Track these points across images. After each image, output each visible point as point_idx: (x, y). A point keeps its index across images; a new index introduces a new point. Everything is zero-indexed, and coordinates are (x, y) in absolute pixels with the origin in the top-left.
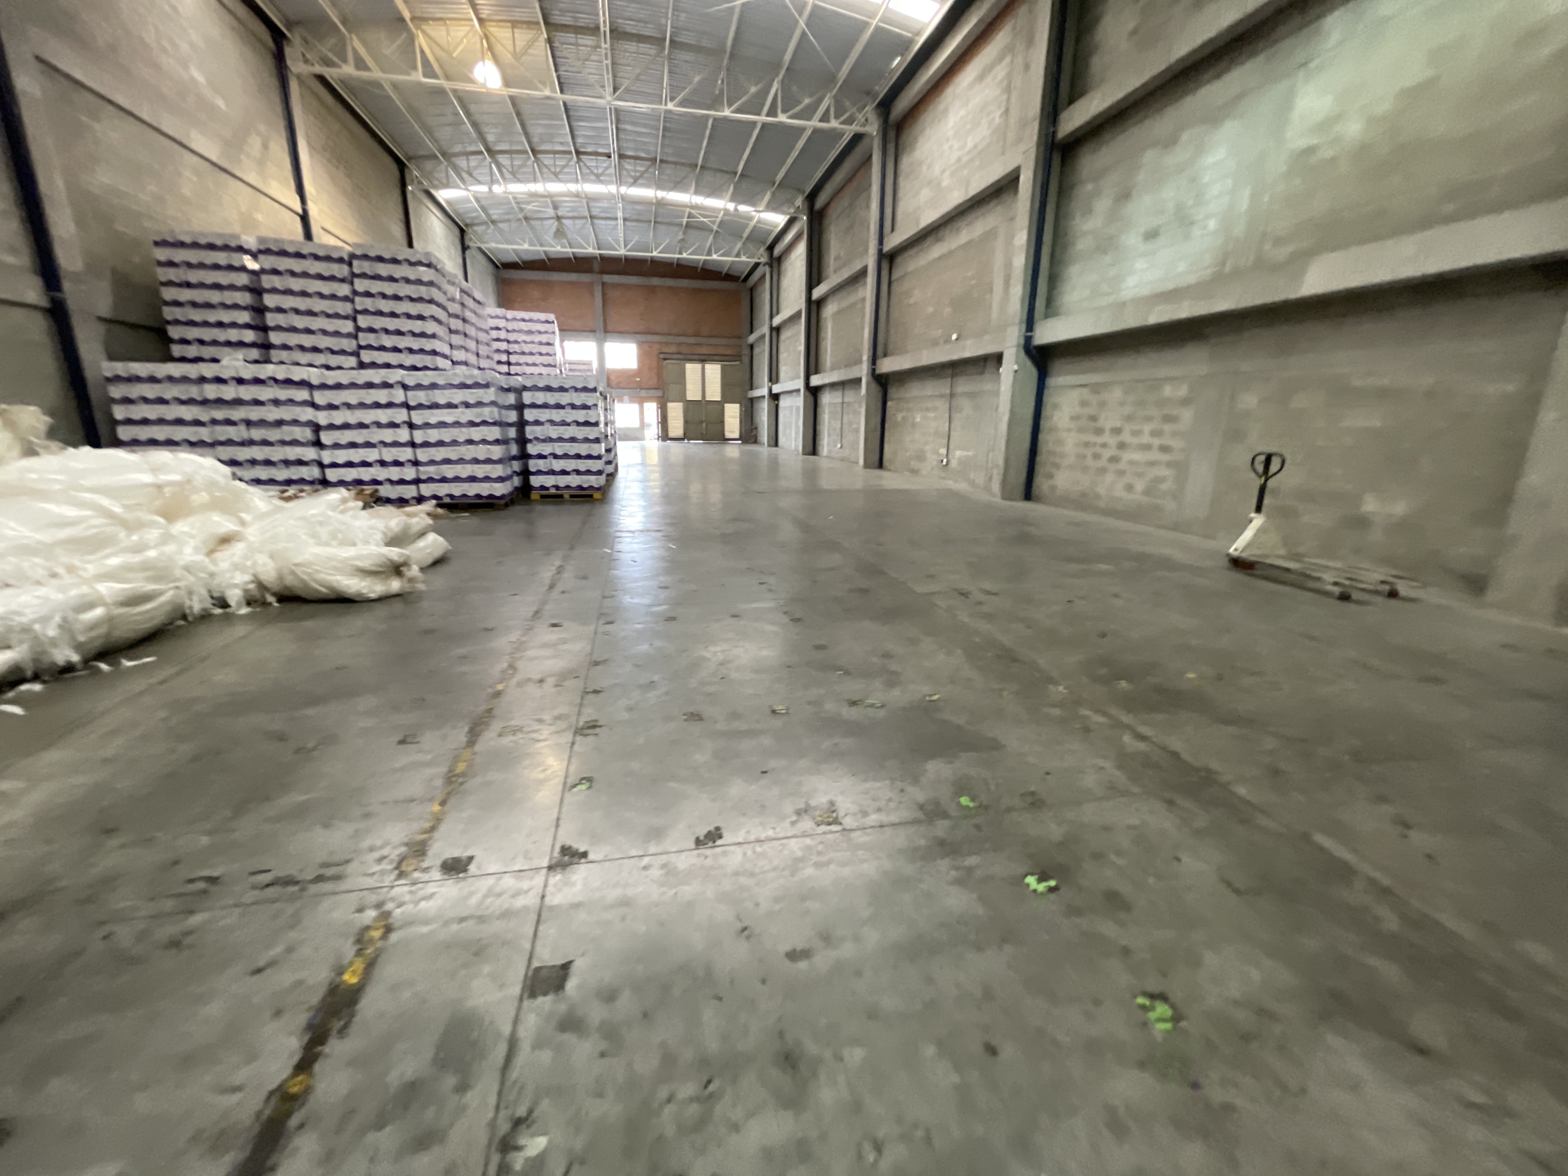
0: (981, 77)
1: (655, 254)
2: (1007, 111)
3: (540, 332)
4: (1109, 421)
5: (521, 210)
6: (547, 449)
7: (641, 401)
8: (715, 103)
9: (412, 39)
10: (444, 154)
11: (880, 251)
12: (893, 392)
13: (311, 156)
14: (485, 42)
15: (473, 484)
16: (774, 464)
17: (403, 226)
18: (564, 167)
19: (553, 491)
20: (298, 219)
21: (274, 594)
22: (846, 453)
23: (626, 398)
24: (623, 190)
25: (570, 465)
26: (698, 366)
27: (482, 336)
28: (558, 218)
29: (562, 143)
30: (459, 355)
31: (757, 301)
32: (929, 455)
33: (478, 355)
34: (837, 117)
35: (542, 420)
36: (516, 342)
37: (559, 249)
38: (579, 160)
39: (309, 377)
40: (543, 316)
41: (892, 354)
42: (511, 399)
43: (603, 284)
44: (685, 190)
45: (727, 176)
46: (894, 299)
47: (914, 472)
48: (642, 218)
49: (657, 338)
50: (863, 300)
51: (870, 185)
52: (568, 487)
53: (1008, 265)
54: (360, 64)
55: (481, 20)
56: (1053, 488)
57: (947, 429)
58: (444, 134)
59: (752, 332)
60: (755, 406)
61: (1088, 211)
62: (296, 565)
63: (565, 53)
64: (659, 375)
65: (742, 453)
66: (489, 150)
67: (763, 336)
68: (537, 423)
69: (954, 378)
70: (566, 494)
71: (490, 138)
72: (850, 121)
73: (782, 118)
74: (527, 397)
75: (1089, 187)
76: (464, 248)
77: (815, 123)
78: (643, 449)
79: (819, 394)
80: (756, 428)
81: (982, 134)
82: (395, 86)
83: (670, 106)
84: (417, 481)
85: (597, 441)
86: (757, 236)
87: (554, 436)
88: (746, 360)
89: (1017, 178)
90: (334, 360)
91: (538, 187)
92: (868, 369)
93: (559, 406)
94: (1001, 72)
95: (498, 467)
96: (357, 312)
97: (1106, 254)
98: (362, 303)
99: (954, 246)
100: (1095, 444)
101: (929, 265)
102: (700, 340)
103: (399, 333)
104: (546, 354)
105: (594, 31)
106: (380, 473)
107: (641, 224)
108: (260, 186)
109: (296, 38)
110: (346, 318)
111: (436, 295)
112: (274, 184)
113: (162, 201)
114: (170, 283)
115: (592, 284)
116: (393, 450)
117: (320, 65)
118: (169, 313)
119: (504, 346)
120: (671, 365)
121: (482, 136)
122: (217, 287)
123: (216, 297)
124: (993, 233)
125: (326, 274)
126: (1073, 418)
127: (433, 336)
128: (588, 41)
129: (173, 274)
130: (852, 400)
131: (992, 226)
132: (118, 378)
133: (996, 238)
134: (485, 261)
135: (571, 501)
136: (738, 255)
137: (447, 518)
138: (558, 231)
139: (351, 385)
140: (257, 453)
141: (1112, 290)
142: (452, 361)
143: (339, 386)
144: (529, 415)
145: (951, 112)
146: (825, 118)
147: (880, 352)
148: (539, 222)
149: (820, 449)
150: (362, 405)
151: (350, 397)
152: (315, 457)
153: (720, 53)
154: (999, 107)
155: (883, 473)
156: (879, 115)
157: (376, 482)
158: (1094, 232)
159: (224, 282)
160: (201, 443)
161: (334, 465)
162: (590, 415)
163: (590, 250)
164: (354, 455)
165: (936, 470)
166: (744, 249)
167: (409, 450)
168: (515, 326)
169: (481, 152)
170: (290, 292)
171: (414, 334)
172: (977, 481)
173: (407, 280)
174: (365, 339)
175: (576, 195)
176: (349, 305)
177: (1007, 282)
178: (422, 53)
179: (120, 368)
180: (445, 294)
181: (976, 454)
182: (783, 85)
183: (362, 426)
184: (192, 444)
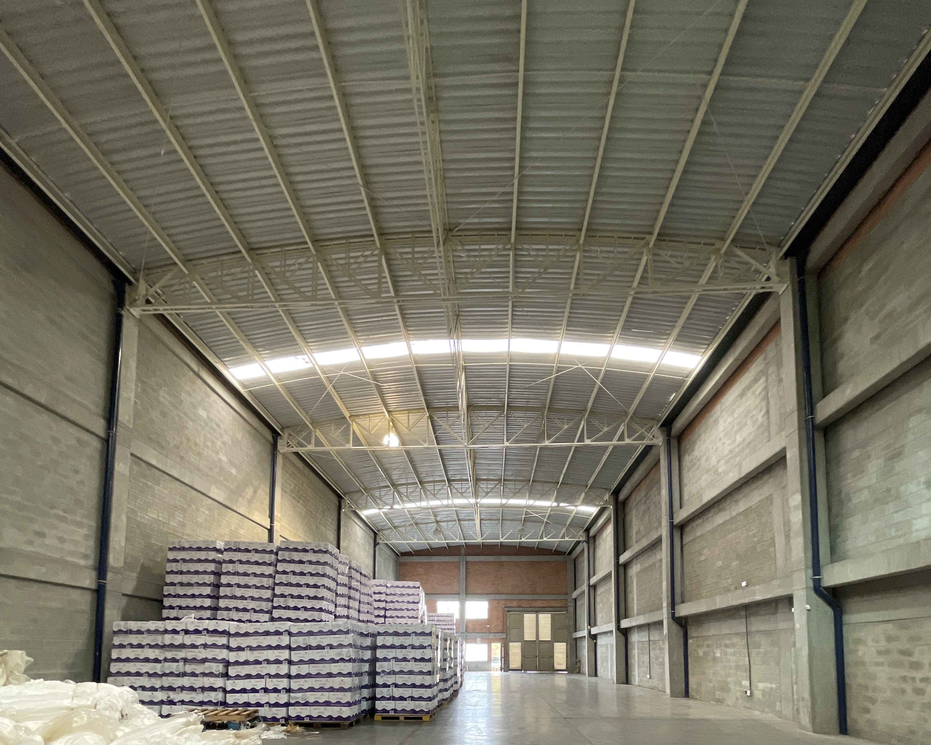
1: (502, 540)
2: (768, 412)
3: (408, 595)
4: (927, 654)
5: (413, 518)
6: (390, 680)
7: (489, 642)
8: (540, 438)
9: (349, 426)
10: (365, 489)
11: (672, 523)
12: (693, 632)
13: (282, 495)
14: (391, 423)
15: (328, 708)
16: (595, 693)
17: (336, 532)
18: (440, 490)
19: (392, 714)
20: (267, 531)
22: (655, 682)
23: (479, 640)
24: (479, 500)
25: (406, 692)
26: (534, 616)
27: (364, 599)
28: (437, 522)
29: (440, 476)
30: (341, 611)
31: (578, 567)
32: (732, 687)
33: (359, 611)
34: (629, 437)
35: (389, 657)
36: (392, 602)
37: (437, 541)
38: (450, 485)
39: (229, 628)
40: (411, 584)
41: (690, 601)
42: (368, 642)
43: (467, 562)
44: (522, 497)
45: (552, 485)
46: (686, 559)
47: (720, 701)
48: (493, 518)
49: (503, 597)
50: (661, 560)
51: (660, 480)
52: (404, 710)
53: (787, 523)
54: (318, 443)
55: (389, 412)
57: (747, 663)
58: (366, 478)
59: (575, 589)
60: (578, 643)
61: (860, 471)
63: (440, 423)
64: (504, 623)
65: (569, 682)
66: (394, 485)
67: (584, 592)
68: (385, 659)
69: (749, 620)
70: (402, 717)
71: (394, 477)
72: (641, 437)
73: (588, 442)
74: (380, 641)
75: (856, 453)
76: (376, 544)
77: (615, 442)
78: (490, 679)
79: (628, 634)
80: (580, 661)
81: (749, 431)
82: (338, 452)
83: (507, 444)
84: (287, 705)
85: (429, 673)
86: (576, 523)
87: (397, 670)
88: (571, 609)
89: (785, 457)
91: (424, 504)
92: (668, 614)
93: (402, 647)
94: (759, 387)
95: (348, 694)
96: (276, 584)
97: (887, 503)
98: (280, 578)
99: (734, 514)
100: (913, 679)
101: (714, 531)
102: (536, 597)
103: (300, 597)
104: (412, 609)
105: (456, 408)
106: (263, 698)
107: (492, 522)
108: (246, 514)
109: (285, 435)
110: (268, 588)
111: (328, 571)
112: (256, 512)
113: (183, 525)
114: (172, 572)
115: (459, 562)
116: (275, 680)
117: (297, 447)
118: (167, 590)
119: (382, 605)
120: (513, 616)
121: (389, 477)
122: (197, 573)
123: (194, 579)
124: (769, 499)
125: (261, 561)
126: (879, 653)
127: (322, 598)
128: (452, 414)
129: (174, 567)
130: (657, 639)
131: (767, 494)
132: (120, 632)
133: (772, 503)
134: (388, 552)
135: (405, 722)
136: (563, 537)
137: (302, 735)
138: (436, 530)
139: (256, 633)
140: (186, 682)
141: (899, 534)
142: (335, 616)
143: (247, 634)
144: (380, 654)
145: (721, 421)
146: (621, 438)
147: (678, 598)
148: (425, 526)
149: (632, 679)
150: (259, 648)
151: (253, 642)
152: (222, 685)
153: (540, 409)
154: (761, 410)
155: (690, 702)
156: (663, 432)
157: (259, 705)
158: (869, 487)
159: (201, 570)
160: (155, 675)
161: (233, 691)
162: (428, 653)
163: (457, 541)
164: (248, 684)
165: (740, 701)
166: (568, 533)
167: (286, 680)
168: (392, 591)
169: (388, 486)
170: (237, 574)
171: (309, 598)
172: (784, 712)
173: (311, 562)
174: (277, 602)
175: (447, 506)
176: (271, 580)
177: (788, 537)
178: (354, 433)
179: (123, 625)
180: (337, 570)
181: (780, 687)
182: (588, 421)
183: (257, 662)
184: (150, 675)
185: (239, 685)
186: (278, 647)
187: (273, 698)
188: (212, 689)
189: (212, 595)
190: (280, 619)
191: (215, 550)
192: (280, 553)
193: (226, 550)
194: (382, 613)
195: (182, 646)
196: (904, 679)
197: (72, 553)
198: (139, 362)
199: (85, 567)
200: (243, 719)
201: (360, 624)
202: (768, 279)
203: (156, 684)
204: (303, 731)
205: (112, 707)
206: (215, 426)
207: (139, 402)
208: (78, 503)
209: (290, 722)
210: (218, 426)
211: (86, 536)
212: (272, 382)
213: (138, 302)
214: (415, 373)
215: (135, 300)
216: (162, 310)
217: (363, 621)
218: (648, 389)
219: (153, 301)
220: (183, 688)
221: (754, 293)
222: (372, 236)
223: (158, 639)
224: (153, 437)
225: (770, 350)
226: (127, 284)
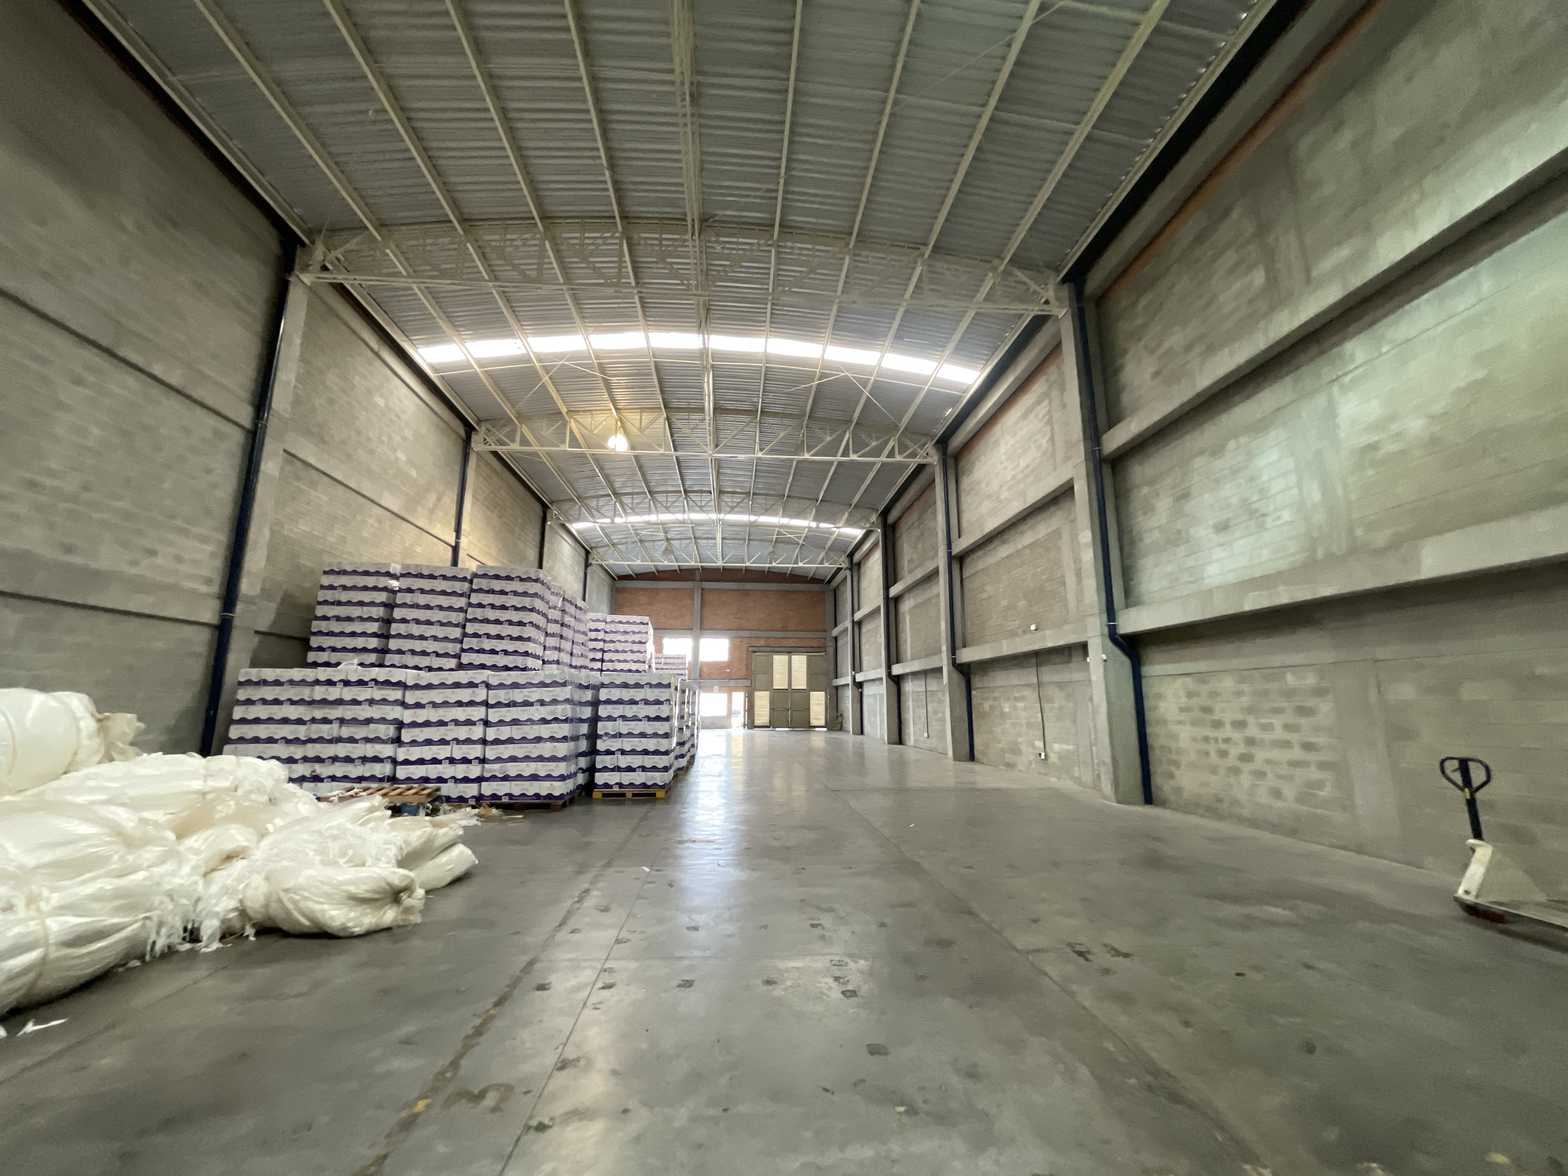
0: (1024, 416)
1: (748, 564)
2: (1052, 438)
3: (634, 633)
4: (1227, 711)
5: (637, 535)
6: (615, 745)
7: (730, 690)
8: (798, 449)
9: (565, 424)
10: (579, 498)
11: (950, 554)
12: (976, 682)
13: (473, 504)
14: (619, 423)
15: (534, 783)
16: (860, 754)
17: (537, 550)
18: (674, 502)
19: (616, 789)
20: (450, 549)
21: (254, 925)
22: (934, 742)
23: (716, 688)
24: (722, 516)
25: (636, 761)
26: (785, 658)
27: (579, 638)
28: (668, 540)
29: (673, 486)
30: (551, 655)
31: (839, 599)
32: (1024, 748)
33: (571, 654)
34: (900, 453)
35: (615, 716)
36: (612, 642)
37: (667, 563)
38: (687, 497)
39: (406, 678)
40: (638, 619)
41: (972, 645)
42: (588, 695)
43: (703, 589)
44: (775, 514)
45: (809, 502)
46: (967, 596)
47: (1010, 766)
48: (737, 536)
49: (747, 634)
50: (938, 595)
51: (935, 502)
52: (632, 785)
53: (1077, 560)
54: (524, 442)
55: (617, 409)
56: (1178, 790)
57: (1040, 720)
58: (581, 485)
59: (836, 625)
60: (839, 692)
61: (1150, 509)
62: (286, 891)
63: (679, 425)
64: (748, 667)
65: (828, 742)
66: (615, 494)
67: (846, 630)
68: (610, 718)
69: (1040, 669)
70: (629, 793)
71: (617, 485)
72: (913, 455)
73: (854, 457)
74: (603, 695)
75: (1145, 490)
76: (587, 565)
77: (883, 458)
78: (729, 738)
79: (901, 682)
80: (841, 715)
81: (1032, 457)
82: (549, 454)
83: (760, 455)
84: (480, 780)
85: (667, 736)
86: (838, 546)
87: (624, 732)
88: (831, 650)
89: (1072, 488)
90: (436, 662)
91: (653, 518)
92: (948, 658)
93: (633, 702)
94: (1042, 409)
95: (563, 765)
96: (467, 620)
97: (1178, 546)
98: (474, 613)
99: (1020, 547)
100: (1216, 739)
101: (998, 564)
102: (790, 634)
103: (499, 637)
104: (639, 651)
105: (702, 410)
106: (446, 770)
107: (736, 542)
108: (426, 528)
109: (482, 430)
110: (457, 625)
111: (538, 604)
112: (438, 525)
113: (343, 540)
114: (326, 602)
115: (692, 590)
116: (465, 747)
117: (496, 445)
118: (316, 626)
119: (600, 645)
120: (760, 657)
121: (611, 484)
122: (361, 604)
123: (356, 612)
124: (1056, 534)
125: (449, 591)
126: (1182, 710)
127: (529, 639)
128: (697, 416)
129: (329, 595)
130: (935, 688)
131: (1054, 528)
132: (249, 683)
133: (1060, 538)
134: (603, 575)
135: (632, 800)
136: (822, 562)
137: (499, 820)
138: (666, 549)
139: (443, 685)
140: (341, 750)
141: (1193, 578)
142: (543, 661)
143: (430, 686)
144: (603, 711)
145: (1002, 442)
146: (891, 454)
147: (959, 642)
148: (652, 544)
149: (905, 737)
150: (446, 704)
151: (437, 696)
152: (391, 754)
153: (800, 416)
154: (1045, 435)
155: (976, 767)
156: (938, 450)
157: (441, 780)
158: (1160, 527)
159: (367, 600)
160: (297, 741)
161: (406, 762)
162: (664, 710)
163: (693, 563)
164: (427, 753)
165: (1033, 766)
166: (827, 558)
167: (479, 747)
168: (612, 627)
169: (609, 495)
170: (416, 606)
171: (512, 638)
172: (1083, 779)
173: (515, 593)
174: (468, 643)
175: (683, 522)
176: (462, 615)
177: (1079, 575)
178: (571, 432)
179: (255, 674)
180: (548, 603)
181: (1078, 748)
182: (854, 434)
183: (442, 723)
184: (288, 741)
185: (415, 753)
186: (471, 703)
187: (460, 771)
188: (376, 759)
189: (379, 633)
190: (471, 666)
191: (388, 574)
192: (475, 580)
193: (403, 575)
194: (599, 656)
195: (340, 702)
196: (1206, 739)
197: (191, 577)
198: (305, 337)
199: (207, 595)
200: (423, 799)
201: (573, 670)
202: (1047, 302)
203: (295, 753)
204: (501, 816)
205: (259, 790)
206: (394, 417)
207: (300, 385)
208: (207, 511)
209: (484, 803)
210: (398, 416)
211: (213, 555)
212: (473, 368)
213: (311, 268)
214: (653, 367)
215: (309, 266)
216: (340, 278)
217: (575, 667)
218: (922, 402)
219: (330, 267)
220: (335, 759)
221: (1032, 314)
222: (614, 217)
223: (305, 693)
224: (314, 429)
225: (1052, 372)
226: (298, 246)
